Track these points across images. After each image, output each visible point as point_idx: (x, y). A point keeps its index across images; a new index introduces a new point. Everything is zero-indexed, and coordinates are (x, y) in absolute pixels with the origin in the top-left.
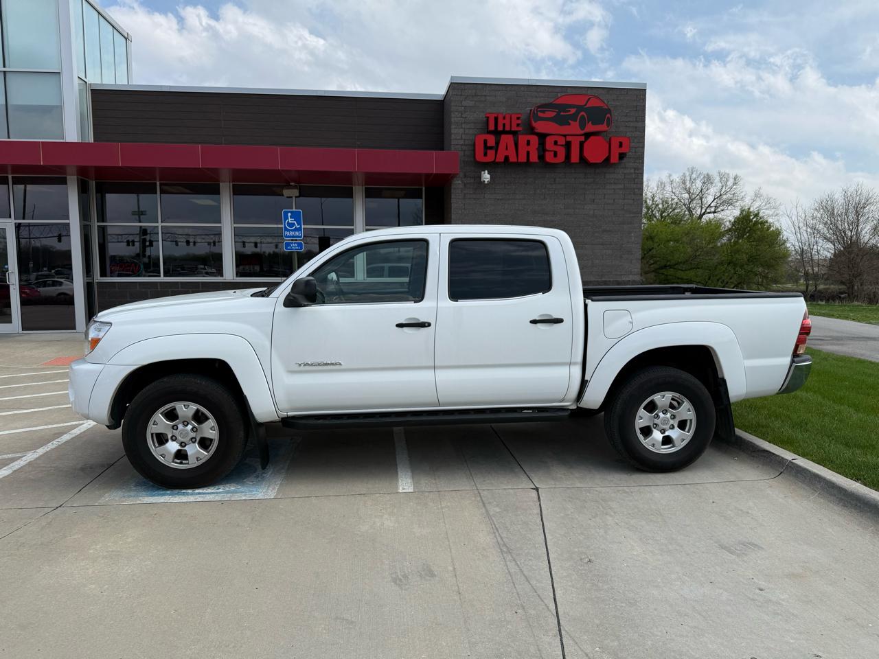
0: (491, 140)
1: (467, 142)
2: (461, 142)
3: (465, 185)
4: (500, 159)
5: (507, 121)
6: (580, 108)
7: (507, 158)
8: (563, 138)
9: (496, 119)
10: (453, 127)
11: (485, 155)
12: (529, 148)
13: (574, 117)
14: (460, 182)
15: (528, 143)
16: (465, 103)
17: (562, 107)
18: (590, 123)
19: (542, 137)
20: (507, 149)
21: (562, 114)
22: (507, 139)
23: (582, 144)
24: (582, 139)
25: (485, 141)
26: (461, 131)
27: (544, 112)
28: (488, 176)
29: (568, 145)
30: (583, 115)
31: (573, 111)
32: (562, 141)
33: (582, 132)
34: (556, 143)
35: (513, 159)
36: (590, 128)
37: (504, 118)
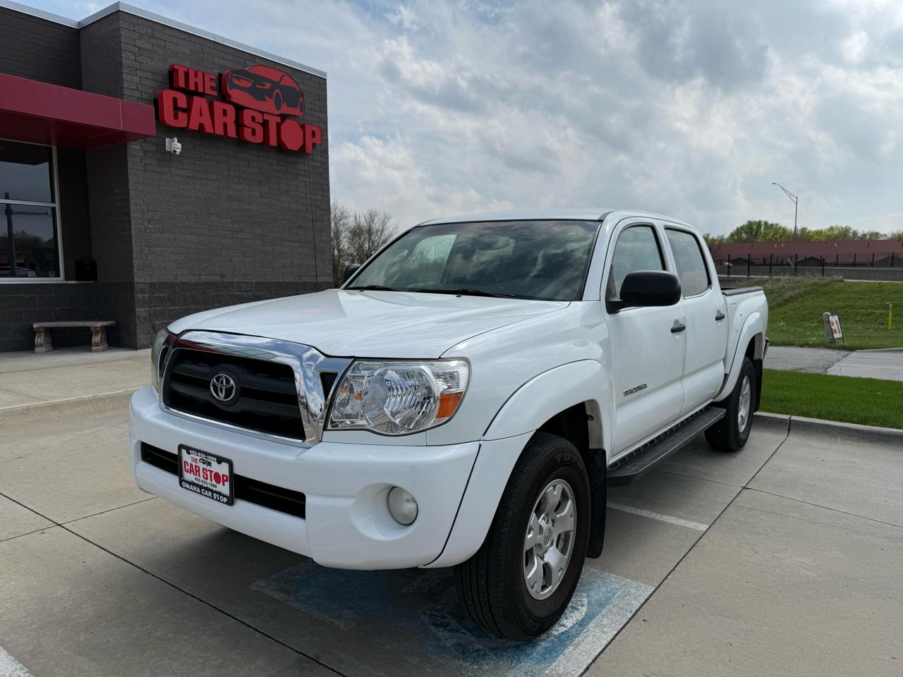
0: (182, 101)
1: (144, 96)
2: (137, 94)
3: (145, 152)
4: (194, 126)
5: (199, 80)
6: (275, 85)
7: (201, 125)
8: (260, 115)
9: (187, 74)
10: (125, 71)
11: (176, 117)
12: (226, 119)
13: (269, 93)
14: (138, 147)
15: (225, 113)
16: (139, 43)
17: (258, 79)
18: (285, 104)
19: (239, 109)
20: (201, 115)
21: (257, 86)
22: (199, 103)
23: (279, 126)
24: (279, 120)
25: (175, 100)
26: (136, 79)
27: (239, 79)
28: (179, 145)
29: (265, 124)
30: (277, 93)
31: (268, 86)
32: (259, 119)
33: (278, 113)
34: (253, 119)
35: (209, 129)
36: (285, 110)
37: (196, 75)
